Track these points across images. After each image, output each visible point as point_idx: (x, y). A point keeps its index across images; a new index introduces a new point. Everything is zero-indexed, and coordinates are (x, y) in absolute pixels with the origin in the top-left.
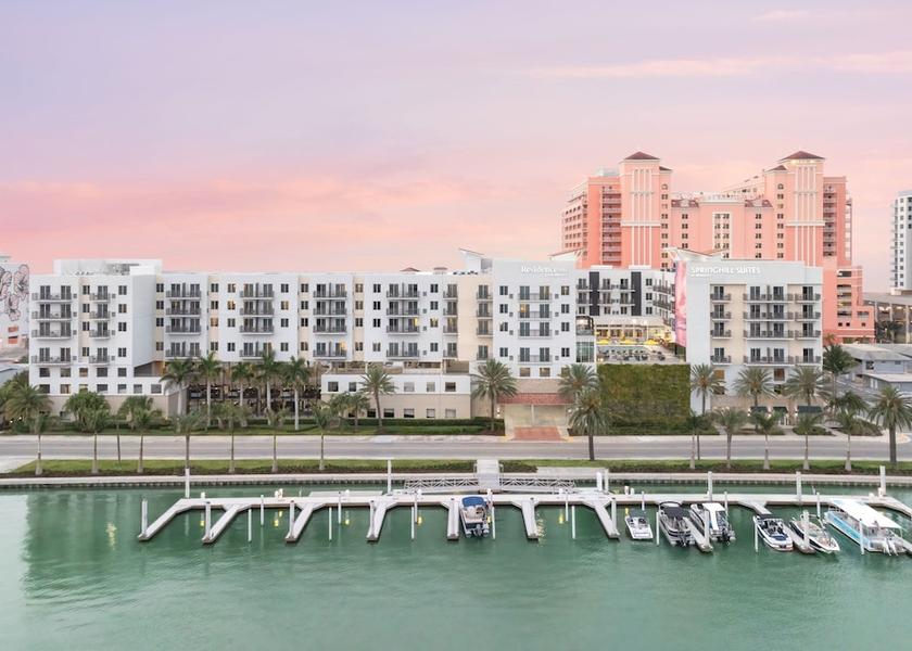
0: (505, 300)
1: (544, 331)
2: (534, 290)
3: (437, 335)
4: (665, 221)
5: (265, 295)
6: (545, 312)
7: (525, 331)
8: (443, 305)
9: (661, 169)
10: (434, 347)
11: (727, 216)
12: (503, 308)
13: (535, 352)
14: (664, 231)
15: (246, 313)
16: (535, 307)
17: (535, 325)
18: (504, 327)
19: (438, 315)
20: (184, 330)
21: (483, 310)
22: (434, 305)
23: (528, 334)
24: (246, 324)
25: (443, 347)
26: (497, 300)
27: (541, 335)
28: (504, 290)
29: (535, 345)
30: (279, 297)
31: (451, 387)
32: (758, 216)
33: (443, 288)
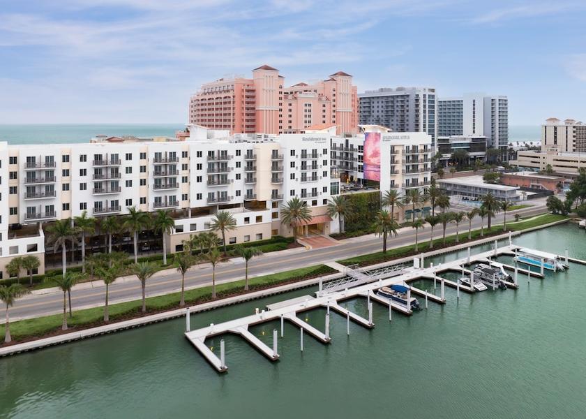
0: (293, 159)
1: (314, 177)
2: (309, 152)
3: (240, 185)
4: (281, 107)
5: (112, 162)
6: (315, 165)
7: (304, 178)
8: (244, 164)
9: (279, 76)
10: (238, 193)
11: (310, 105)
12: (293, 164)
13: (309, 191)
14: (280, 113)
15: (96, 178)
16: (309, 163)
17: (309, 174)
18: (293, 176)
19: (241, 170)
20: (41, 195)
21: (275, 165)
22: (238, 165)
23: (306, 180)
24: (96, 187)
25: (244, 193)
26: (288, 159)
27: (313, 180)
28: (293, 153)
29: (309, 186)
30: (125, 164)
31: (259, 219)
32: (324, 106)
33: (244, 153)
